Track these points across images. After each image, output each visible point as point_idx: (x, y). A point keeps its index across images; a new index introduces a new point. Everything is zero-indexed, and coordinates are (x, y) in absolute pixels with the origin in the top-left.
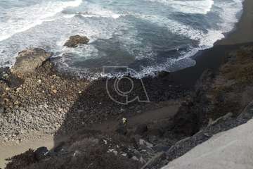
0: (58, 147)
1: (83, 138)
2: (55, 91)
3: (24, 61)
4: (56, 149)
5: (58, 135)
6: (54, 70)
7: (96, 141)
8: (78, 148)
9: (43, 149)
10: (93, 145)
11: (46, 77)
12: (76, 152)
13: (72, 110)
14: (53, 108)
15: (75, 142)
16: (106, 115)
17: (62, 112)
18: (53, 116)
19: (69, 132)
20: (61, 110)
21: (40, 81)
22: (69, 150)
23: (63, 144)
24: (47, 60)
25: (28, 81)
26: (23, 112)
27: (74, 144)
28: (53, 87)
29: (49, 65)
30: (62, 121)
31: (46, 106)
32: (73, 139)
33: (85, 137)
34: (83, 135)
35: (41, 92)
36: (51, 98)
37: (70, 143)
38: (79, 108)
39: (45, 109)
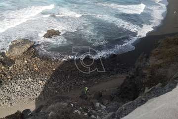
0: (38, 109)
1: (56, 102)
2: (37, 69)
3: (15, 48)
4: (37, 111)
5: (38, 100)
6: (36, 54)
7: (66, 104)
8: (53, 109)
9: (28, 111)
10: (64, 107)
11: (30, 59)
12: (51, 112)
13: (48, 82)
14: (35, 80)
15: (50, 105)
16: (72, 86)
17: (42, 83)
18: (36, 86)
19: (46, 98)
20: (40, 82)
21: (26, 62)
22: (46, 111)
23: (42, 107)
24: (31, 47)
25: (18, 62)
26: (13, 84)
27: (50, 107)
28: (35, 66)
29: (32, 50)
30: (41, 90)
31: (30, 80)
32: (49, 103)
33: (58, 101)
34: (56, 100)
35: (26, 69)
36: (34, 74)
37: (47, 106)
38: (53, 81)
39: (30, 82)
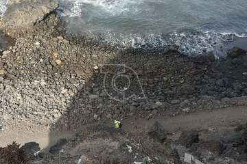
0: (56, 146)
1: (95, 137)
2: (59, 62)
3: (17, 11)
4: (53, 149)
5: (56, 127)
6: (60, 29)
7: (116, 145)
8: (87, 151)
9: (34, 145)
10: (111, 151)
11: (48, 39)
12: (83, 157)
14: (53, 86)
15: (82, 141)
16: (132, 108)
17: (66, 95)
18: (53, 99)
19: (72, 126)
20: (64, 91)
21: (38, 43)
22: (72, 154)
23: (64, 142)
24: (51, 13)
25: (21, 42)
26: (9, 87)
27: (81, 144)
28: (56, 54)
29: (53, 20)
30: (64, 109)
31: (43, 83)
32: (80, 137)
33: (99, 136)
34: (96, 133)
35: (37, 60)
36: (52, 73)
37: (74, 143)
38: (92, 92)
39: (42, 88)
